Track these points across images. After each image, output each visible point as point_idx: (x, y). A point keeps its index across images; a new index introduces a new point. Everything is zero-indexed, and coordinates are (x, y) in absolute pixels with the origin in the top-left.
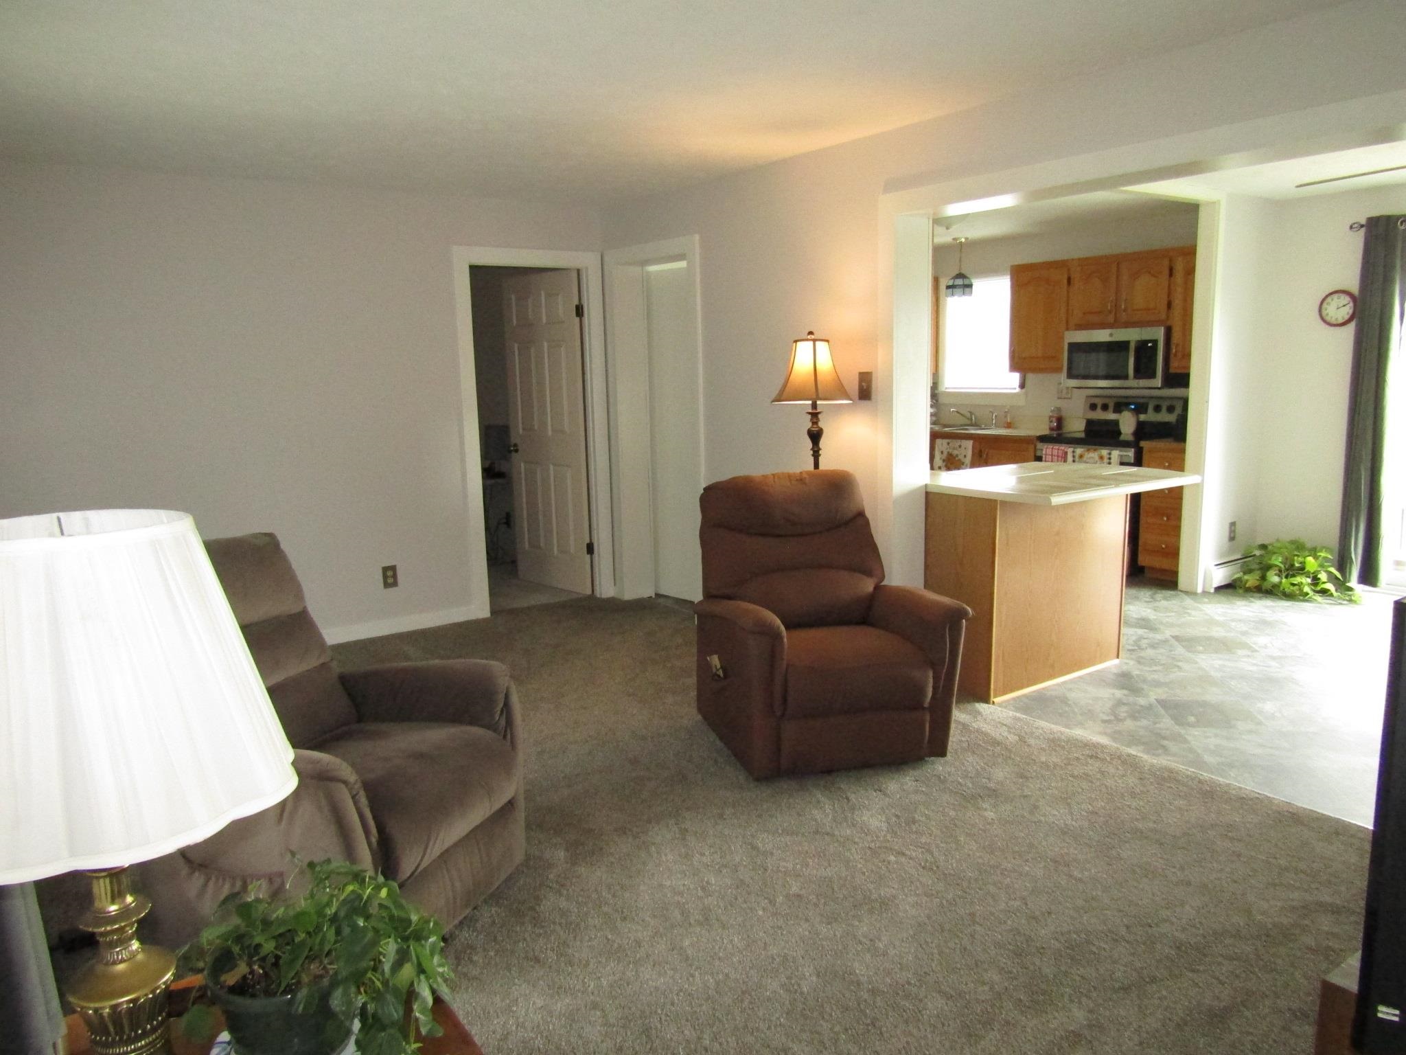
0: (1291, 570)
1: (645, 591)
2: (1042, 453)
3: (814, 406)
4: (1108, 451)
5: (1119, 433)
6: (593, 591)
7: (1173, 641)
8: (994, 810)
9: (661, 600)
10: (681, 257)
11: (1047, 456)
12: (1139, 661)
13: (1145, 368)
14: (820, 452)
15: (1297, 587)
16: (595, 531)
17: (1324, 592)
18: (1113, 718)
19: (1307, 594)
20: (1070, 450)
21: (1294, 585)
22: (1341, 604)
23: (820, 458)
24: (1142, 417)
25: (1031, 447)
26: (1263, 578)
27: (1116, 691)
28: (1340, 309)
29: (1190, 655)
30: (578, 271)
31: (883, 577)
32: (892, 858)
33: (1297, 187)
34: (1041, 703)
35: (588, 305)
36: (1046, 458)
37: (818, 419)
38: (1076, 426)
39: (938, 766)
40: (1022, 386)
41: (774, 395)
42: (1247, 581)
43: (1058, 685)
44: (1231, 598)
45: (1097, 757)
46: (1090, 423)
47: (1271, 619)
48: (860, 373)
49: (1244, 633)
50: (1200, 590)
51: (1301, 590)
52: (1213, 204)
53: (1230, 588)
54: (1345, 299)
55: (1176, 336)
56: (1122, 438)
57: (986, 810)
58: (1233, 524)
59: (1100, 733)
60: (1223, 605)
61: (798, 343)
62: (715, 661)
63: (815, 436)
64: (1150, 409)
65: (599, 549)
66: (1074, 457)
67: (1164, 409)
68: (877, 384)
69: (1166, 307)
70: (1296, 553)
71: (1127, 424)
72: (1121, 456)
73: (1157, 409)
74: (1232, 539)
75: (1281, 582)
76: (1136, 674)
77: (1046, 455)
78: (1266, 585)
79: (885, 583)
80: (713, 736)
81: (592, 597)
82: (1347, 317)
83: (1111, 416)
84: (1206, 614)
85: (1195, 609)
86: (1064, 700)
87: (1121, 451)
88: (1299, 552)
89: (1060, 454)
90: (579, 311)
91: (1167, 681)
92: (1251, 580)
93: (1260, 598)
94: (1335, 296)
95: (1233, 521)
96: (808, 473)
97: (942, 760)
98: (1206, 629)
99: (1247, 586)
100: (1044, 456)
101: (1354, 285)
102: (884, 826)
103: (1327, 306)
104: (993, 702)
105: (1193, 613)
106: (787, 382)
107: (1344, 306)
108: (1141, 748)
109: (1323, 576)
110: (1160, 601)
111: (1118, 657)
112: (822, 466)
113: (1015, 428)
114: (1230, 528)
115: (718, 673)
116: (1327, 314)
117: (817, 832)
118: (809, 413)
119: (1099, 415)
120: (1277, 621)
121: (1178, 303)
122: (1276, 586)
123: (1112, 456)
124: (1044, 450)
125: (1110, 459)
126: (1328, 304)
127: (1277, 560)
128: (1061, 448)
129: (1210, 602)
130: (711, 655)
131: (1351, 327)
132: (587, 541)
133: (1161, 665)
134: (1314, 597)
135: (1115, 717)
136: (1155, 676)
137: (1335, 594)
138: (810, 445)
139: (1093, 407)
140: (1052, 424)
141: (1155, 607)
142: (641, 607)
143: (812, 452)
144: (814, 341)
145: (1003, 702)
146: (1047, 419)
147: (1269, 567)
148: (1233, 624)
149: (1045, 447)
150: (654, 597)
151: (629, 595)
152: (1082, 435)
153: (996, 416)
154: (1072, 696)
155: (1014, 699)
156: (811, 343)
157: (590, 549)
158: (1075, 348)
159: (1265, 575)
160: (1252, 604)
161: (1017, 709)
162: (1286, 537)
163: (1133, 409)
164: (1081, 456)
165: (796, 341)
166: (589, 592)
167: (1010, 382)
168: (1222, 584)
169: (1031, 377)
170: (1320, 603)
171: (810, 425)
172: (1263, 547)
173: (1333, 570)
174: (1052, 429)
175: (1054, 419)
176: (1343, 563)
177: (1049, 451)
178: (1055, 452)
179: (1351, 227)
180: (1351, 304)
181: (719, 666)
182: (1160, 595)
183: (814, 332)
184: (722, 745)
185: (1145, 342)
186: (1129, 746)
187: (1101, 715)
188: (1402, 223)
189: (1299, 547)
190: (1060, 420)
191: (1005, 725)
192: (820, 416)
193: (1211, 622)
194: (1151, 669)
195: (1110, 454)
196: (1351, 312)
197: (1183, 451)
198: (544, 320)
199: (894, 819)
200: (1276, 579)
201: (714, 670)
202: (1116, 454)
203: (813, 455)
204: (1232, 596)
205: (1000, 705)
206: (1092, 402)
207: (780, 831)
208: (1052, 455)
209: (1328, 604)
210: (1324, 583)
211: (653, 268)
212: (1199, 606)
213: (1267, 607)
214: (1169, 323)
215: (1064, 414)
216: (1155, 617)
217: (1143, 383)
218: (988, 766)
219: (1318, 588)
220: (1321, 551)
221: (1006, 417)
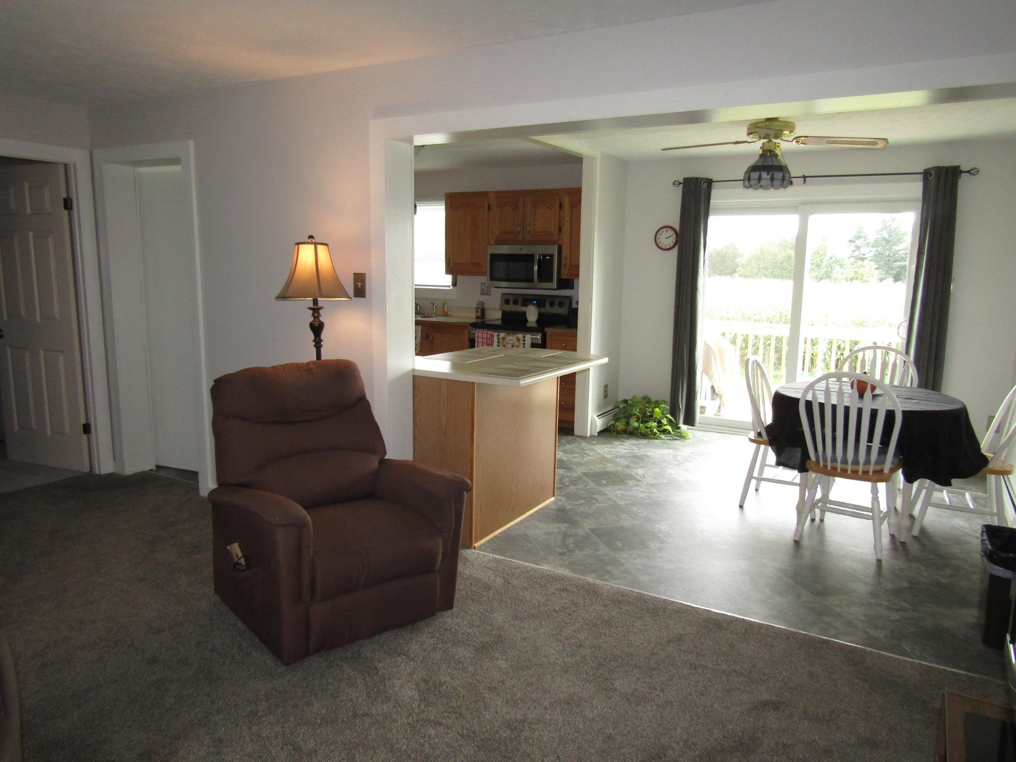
0: (646, 418)
1: (146, 465)
2: (475, 336)
3: (315, 302)
4: (523, 335)
5: (526, 321)
6: (91, 468)
7: (585, 478)
8: (504, 657)
9: (161, 473)
10: (176, 161)
11: (479, 339)
12: (568, 496)
13: (545, 275)
14: (322, 343)
15: (649, 429)
16: (92, 412)
17: (665, 432)
18: (566, 550)
19: (656, 434)
20: (495, 334)
21: (647, 428)
22: (675, 439)
23: (322, 349)
24: (543, 310)
25: (466, 332)
26: (628, 423)
27: (560, 525)
28: (668, 239)
29: (598, 488)
30: (65, 165)
31: (385, 454)
32: (432, 731)
33: (663, 150)
34: (508, 543)
35: (78, 200)
36: (478, 339)
37: (319, 315)
38: (495, 315)
39: (448, 620)
40: (454, 284)
41: (277, 292)
42: (618, 426)
43: (517, 524)
44: (610, 439)
45: (567, 590)
46: (504, 313)
47: (640, 454)
48: (355, 274)
49: (627, 467)
50: (588, 435)
51: (652, 431)
52: (593, 159)
53: (607, 433)
54: (671, 232)
55: (566, 251)
56: (528, 325)
57: (497, 659)
58: (606, 386)
59: (561, 566)
60: (607, 446)
61: (301, 246)
62: (236, 549)
63: (317, 329)
64: (547, 305)
65: (96, 427)
66: (498, 339)
67: (556, 304)
68: (371, 285)
69: (558, 230)
70: (647, 405)
71: (532, 315)
72: (532, 338)
73: (552, 304)
74: (606, 397)
75: (639, 426)
76: (569, 508)
77: (478, 337)
78: (630, 428)
79: (387, 457)
80: (233, 618)
81: (91, 475)
82: (672, 244)
83: (519, 308)
84: (599, 454)
85: (590, 450)
86: (526, 537)
87: (532, 335)
88: (649, 405)
89: (488, 337)
90: (68, 204)
91: (592, 512)
92: (620, 426)
93: (627, 438)
94: (664, 230)
95: (605, 384)
96: (313, 362)
97: (449, 612)
98: (602, 466)
99: (618, 429)
100: (476, 339)
101: (676, 223)
102: (415, 693)
103: (660, 236)
104: (475, 547)
105: (591, 453)
106: (291, 280)
107: (670, 237)
108: (594, 575)
109: (664, 421)
110: (566, 444)
111: (554, 496)
112: (323, 358)
113: (450, 316)
114: (605, 389)
115: (240, 562)
116: (660, 242)
117: (355, 715)
118: (310, 308)
119: (511, 308)
120: (643, 456)
121: (566, 228)
122: (637, 429)
123: (526, 339)
124: (477, 333)
125: (524, 340)
126: (660, 235)
127: (636, 411)
128: (489, 332)
129: (597, 444)
130: (230, 543)
131: (675, 251)
132: (83, 421)
133: (584, 498)
134: (660, 436)
135: (567, 549)
136: (582, 509)
137: (672, 433)
138: (313, 337)
139: (507, 302)
140: (477, 314)
141: (564, 450)
142: (143, 481)
143: (314, 343)
144: (316, 244)
145: (481, 546)
146: (475, 309)
147: (631, 416)
148: (618, 460)
149: (477, 331)
150: (154, 469)
151: (131, 468)
152: (499, 322)
153: (436, 307)
154: (530, 532)
155: (489, 541)
156: (312, 246)
157: (87, 429)
158: (495, 258)
159: (629, 422)
160: (625, 443)
161: (494, 551)
162: (640, 395)
163: (535, 304)
164: (504, 339)
165: (298, 244)
166: (87, 469)
167: (446, 280)
168: (602, 429)
169: (460, 278)
170: (664, 439)
171: (312, 319)
172: (625, 401)
173: (669, 416)
174: (477, 318)
175: (479, 310)
176: (674, 411)
177: (480, 335)
178: (485, 335)
179: (674, 184)
180: (674, 236)
181: (240, 555)
182: (564, 440)
183: (315, 237)
184: (245, 627)
185: (545, 256)
186: (584, 574)
187: (557, 549)
188: (704, 183)
189: (647, 400)
190: (483, 311)
191: (490, 569)
192: (321, 311)
193: (603, 459)
194: (578, 503)
195: (524, 337)
196: (674, 241)
197: (576, 336)
198: (29, 211)
199: (423, 684)
200: (636, 424)
201: (236, 560)
202: (528, 337)
203: (315, 346)
204: (610, 437)
205: (480, 548)
206: (506, 298)
207: (319, 721)
208: (482, 338)
209: (668, 440)
210: (665, 425)
211: (143, 170)
212: (592, 447)
213: (634, 445)
214: (560, 243)
215: (486, 306)
216: (566, 459)
217: (545, 285)
218: (487, 612)
219: (662, 429)
220: (662, 404)
221: (443, 307)
